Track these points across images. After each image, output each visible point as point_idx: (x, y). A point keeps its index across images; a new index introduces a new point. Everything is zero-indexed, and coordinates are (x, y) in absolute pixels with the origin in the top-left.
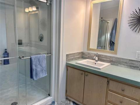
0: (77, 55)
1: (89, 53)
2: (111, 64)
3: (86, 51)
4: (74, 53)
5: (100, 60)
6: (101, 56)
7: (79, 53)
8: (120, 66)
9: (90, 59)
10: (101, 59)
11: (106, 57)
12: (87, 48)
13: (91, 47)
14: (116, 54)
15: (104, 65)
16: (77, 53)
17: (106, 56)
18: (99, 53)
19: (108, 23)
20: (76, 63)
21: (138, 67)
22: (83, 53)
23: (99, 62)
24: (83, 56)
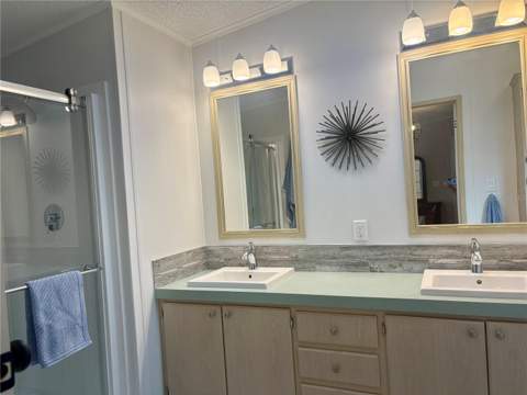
0: (188, 261)
1: (226, 249)
2: (296, 270)
3: (215, 242)
4: (180, 255)
5: (261, 262)
6: (265, 250)
7: (195, 252)
8: (321, 271)
9: (232, 266)
10: (264, 258)
11: (278, 249)
12: (220, 233)
13: (229, 228)
14: (304, 236)
15: (274, 274)
16: (188, 252)
17: (277, 247)
18: (258, 242)
19: (270, 148)
20: (190, 285)
21: (365, 264)
22: (206, 251)
23: (261, 270)
24: (209, 259)
